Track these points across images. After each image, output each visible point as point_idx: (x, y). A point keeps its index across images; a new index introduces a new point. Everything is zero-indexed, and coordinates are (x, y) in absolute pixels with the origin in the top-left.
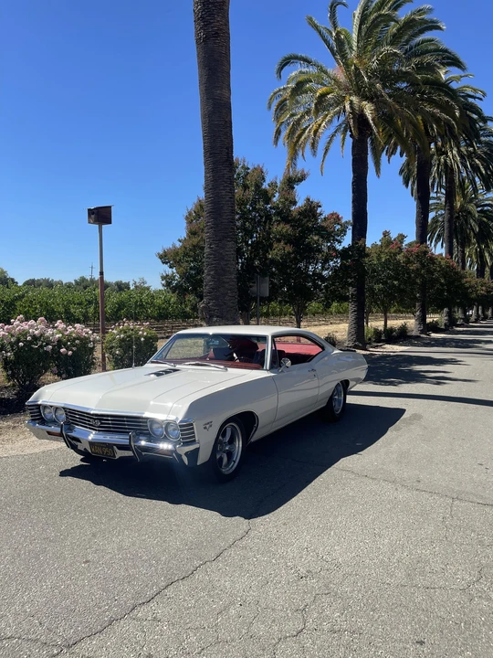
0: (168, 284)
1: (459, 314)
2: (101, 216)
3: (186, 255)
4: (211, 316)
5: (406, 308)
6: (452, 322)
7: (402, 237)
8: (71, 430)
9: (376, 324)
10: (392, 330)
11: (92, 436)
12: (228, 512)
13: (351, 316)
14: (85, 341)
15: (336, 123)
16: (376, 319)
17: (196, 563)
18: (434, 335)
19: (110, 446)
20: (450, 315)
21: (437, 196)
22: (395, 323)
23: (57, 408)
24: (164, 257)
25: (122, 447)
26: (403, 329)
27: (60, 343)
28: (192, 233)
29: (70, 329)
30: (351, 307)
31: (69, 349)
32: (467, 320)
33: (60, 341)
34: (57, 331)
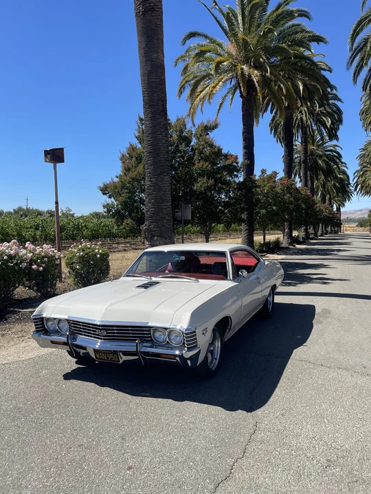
0: (109, 211)
1: (311, 231)
2: (55, 156)
3: (123, 187)
4: (153, 236)
5: (277, 226)
6: (307, 237)
7: (275, 173)
8: (75, 339)
9: (258, 239)
10: (269, 243)
11: (98, 344)
12: (231, 406)
13: (244, 234)
14: (52, 259)
15: (229, 86)
16: (258, 234)
17: (230, 461)
18: (298, 246)
19: (115, 353)
20: (306, 230)
22: (271, 238)
23: (60, 320)
24: (105, 190)
25: (125, 353)
26: (277, 243)
27: (31, 262)
28: (127, 170)
29: (38, 249)
30: (243, 227)
31: (39, 265)
32: (316, 234)
33: (31, 260)
34: (28, 251)
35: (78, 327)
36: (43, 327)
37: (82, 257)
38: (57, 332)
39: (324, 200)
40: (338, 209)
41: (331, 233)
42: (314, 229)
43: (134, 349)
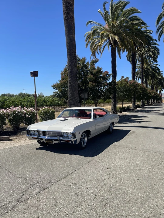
0: (56, 94)
1: (146, 102)
2: (35, 74)
3: (61, 85)
4: (71, 104)
5: (129, 100)
6: (143, 105)
7: (128, 78)
8: (39, 136)
9: (120, 106)
10: (125, 107)
11: (46, 137)
12: (85, 156)
13: (112, 104)
14: (33, 113)
15: (106, 42)
16: (119, 104)
18: (138, 109)
19: (52, 140)
20: (143, 102)
21: (138, 64)
22: (126, 105)
23: (35, 131)
24: (54, 87)
25: (55, 140)
26: (128, 107)
27: (26, 114)
28: (63, 79)
29: (28, 110)
30: (112, 100)
31: (28, 115)
32: (148, 104)
33: (26, 113)
34: (25, 110)
35: (40, 133)
36: (29, 133)
37: (44, 112)
38: (34, 135)
39: (153, 88)
40: (160, 92)
41: (157, 103)
42: (148, 101)
43: (57, 139)
